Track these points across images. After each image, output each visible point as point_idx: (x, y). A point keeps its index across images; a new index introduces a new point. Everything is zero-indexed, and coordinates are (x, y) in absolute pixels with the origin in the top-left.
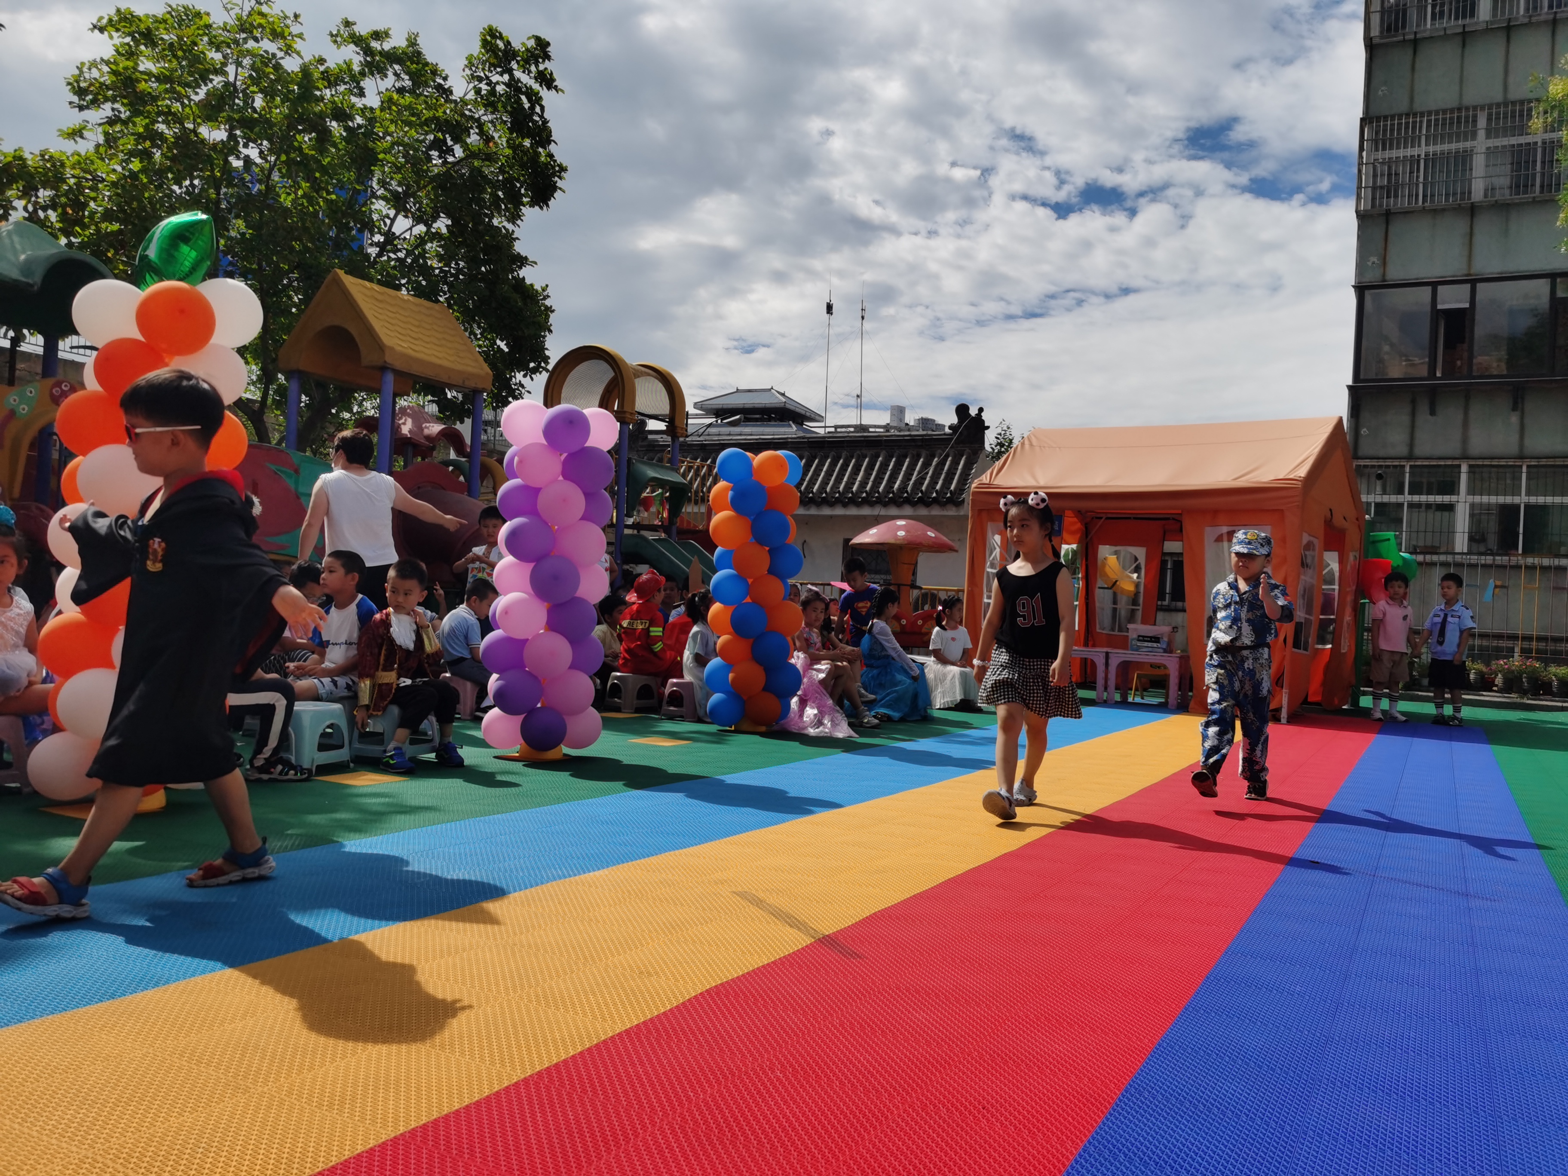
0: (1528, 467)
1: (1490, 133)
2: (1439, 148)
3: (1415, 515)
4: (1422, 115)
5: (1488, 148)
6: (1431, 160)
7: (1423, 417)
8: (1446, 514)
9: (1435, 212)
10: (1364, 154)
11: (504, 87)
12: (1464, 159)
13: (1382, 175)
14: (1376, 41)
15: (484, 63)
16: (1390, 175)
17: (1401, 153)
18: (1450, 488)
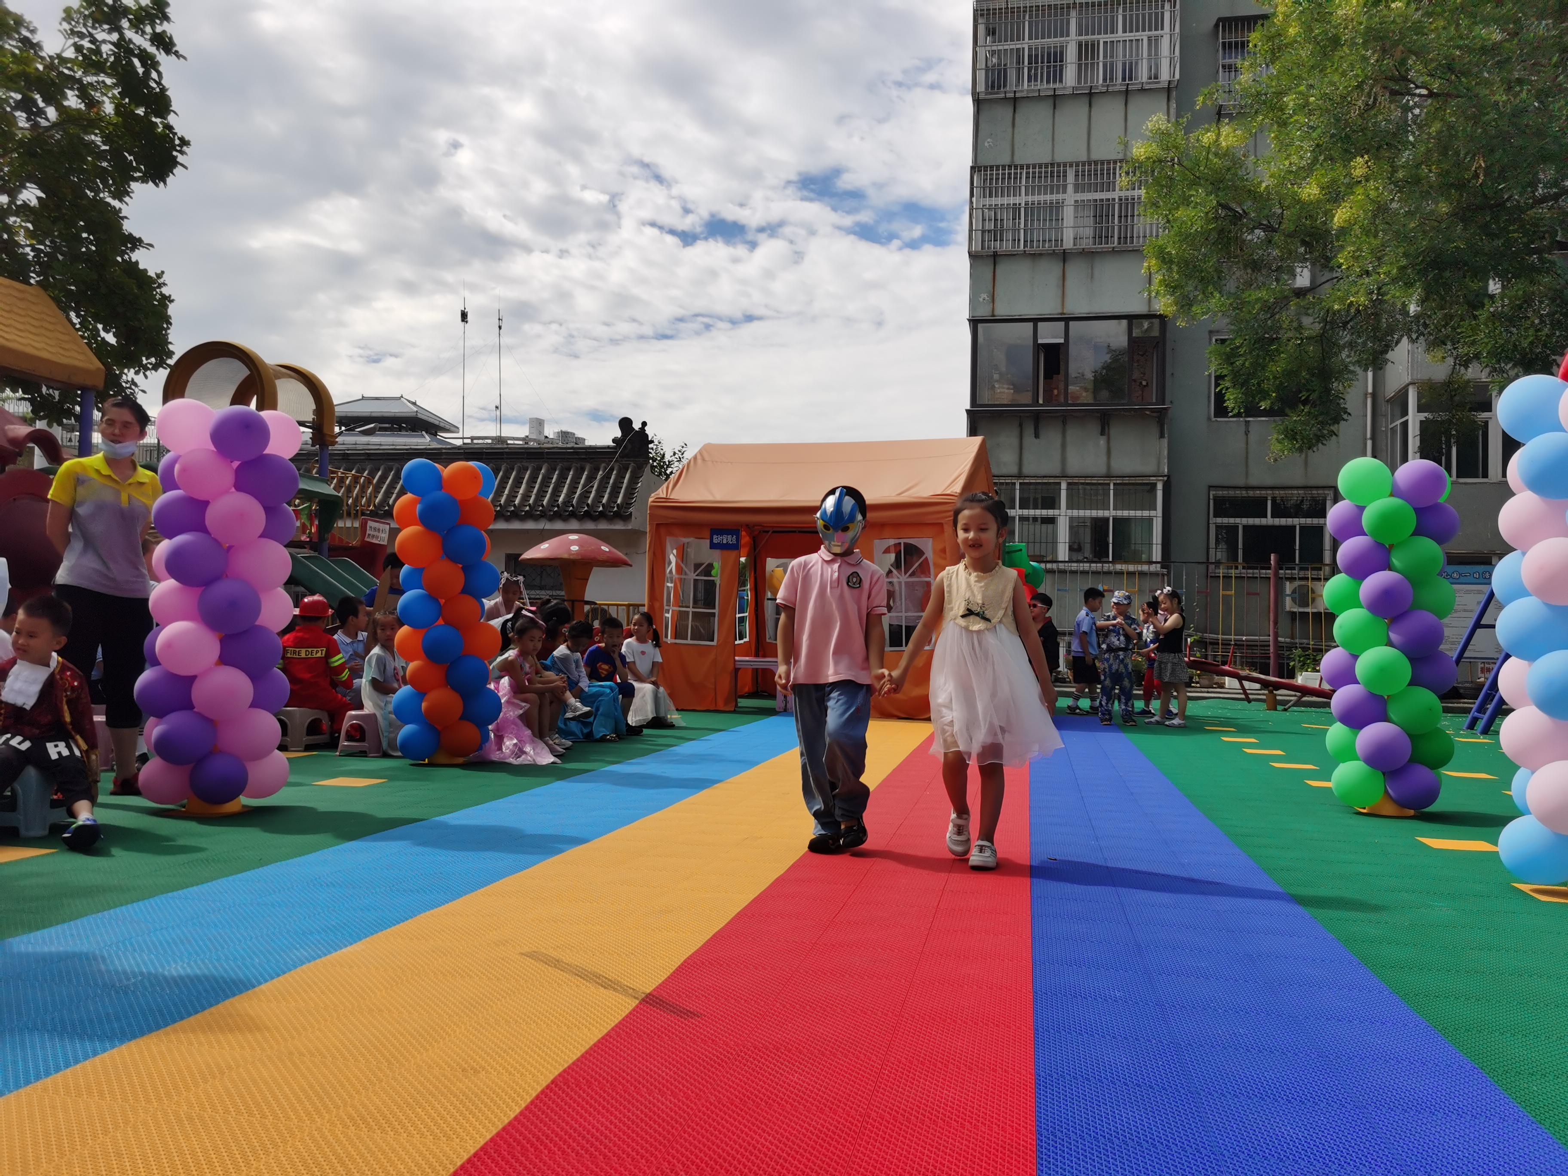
0: (1114, 484)
1: (1077, 188)
2: (1036, 198)
3: (1025, 527)
4: (1022, 167)
5: (1076, 201)
6: (1030, 208)
7: (1029, 439)
8: (1050, 526)
9: (1035, 256)
10: (974, 199)
11: (112, 48)
12: (1056, 208)
13: (990, 220)
14: (982, 96)
15: (86, 17)
16: (996, 220)
17: (1006, 201)
18: (1051, 502)
